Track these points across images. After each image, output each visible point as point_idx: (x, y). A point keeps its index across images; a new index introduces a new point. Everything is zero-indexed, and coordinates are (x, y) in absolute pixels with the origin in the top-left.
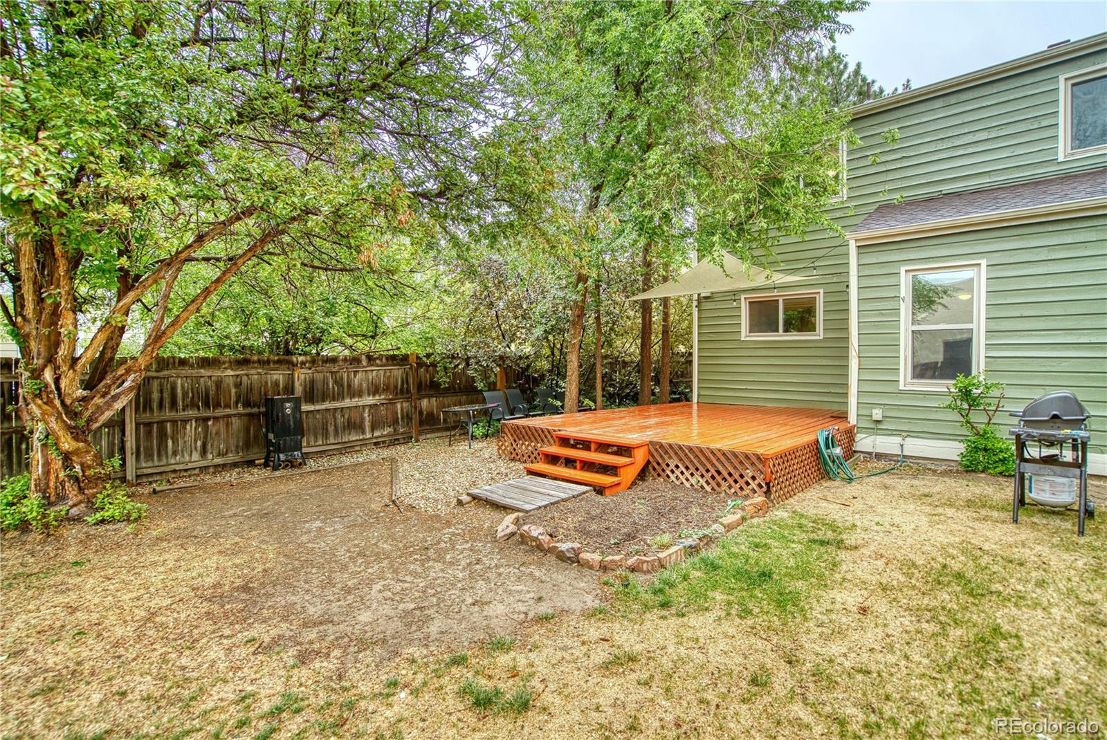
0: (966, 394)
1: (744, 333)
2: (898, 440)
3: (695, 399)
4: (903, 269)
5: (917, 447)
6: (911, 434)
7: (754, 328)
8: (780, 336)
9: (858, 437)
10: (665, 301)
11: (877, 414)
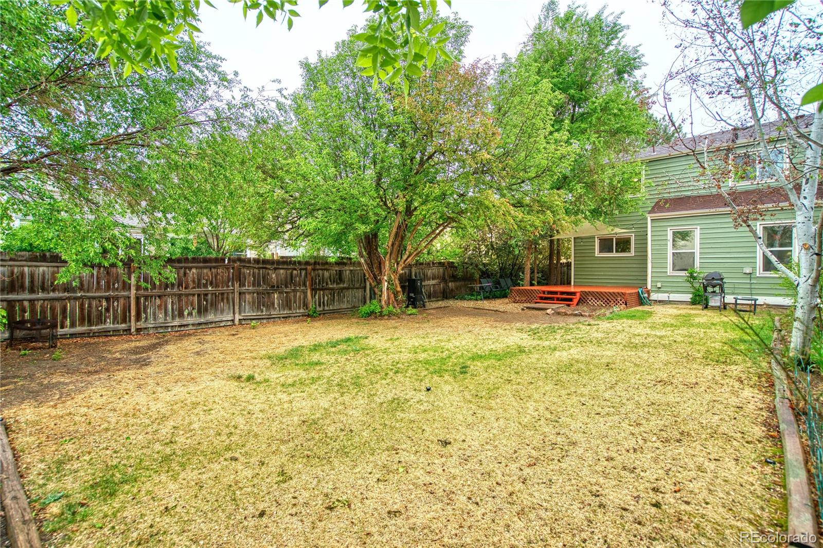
0: (692, 276)
1: (597, 254)
2: (667, 294)
3: (572, 284)
4: (669, 229)
5: (674, 297)
6: (672, 292)
7: (601, 251)
8: (614, 254)
9: (651, 294)
10: (558, 240)
11: (659, 285)
